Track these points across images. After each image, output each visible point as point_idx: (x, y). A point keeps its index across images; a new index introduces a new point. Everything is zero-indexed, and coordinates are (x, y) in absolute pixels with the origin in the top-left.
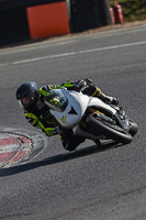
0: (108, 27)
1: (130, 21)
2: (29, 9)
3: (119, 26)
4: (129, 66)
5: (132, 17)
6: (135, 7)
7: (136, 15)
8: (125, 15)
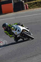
0: (24, 10)
1: (30, 9)
2: (2, 5)
3: (27, 10)
4: (30, 22)
5: (31, 7)
6: (31, 5)
7: (32, 7)
8: (29, 7)
